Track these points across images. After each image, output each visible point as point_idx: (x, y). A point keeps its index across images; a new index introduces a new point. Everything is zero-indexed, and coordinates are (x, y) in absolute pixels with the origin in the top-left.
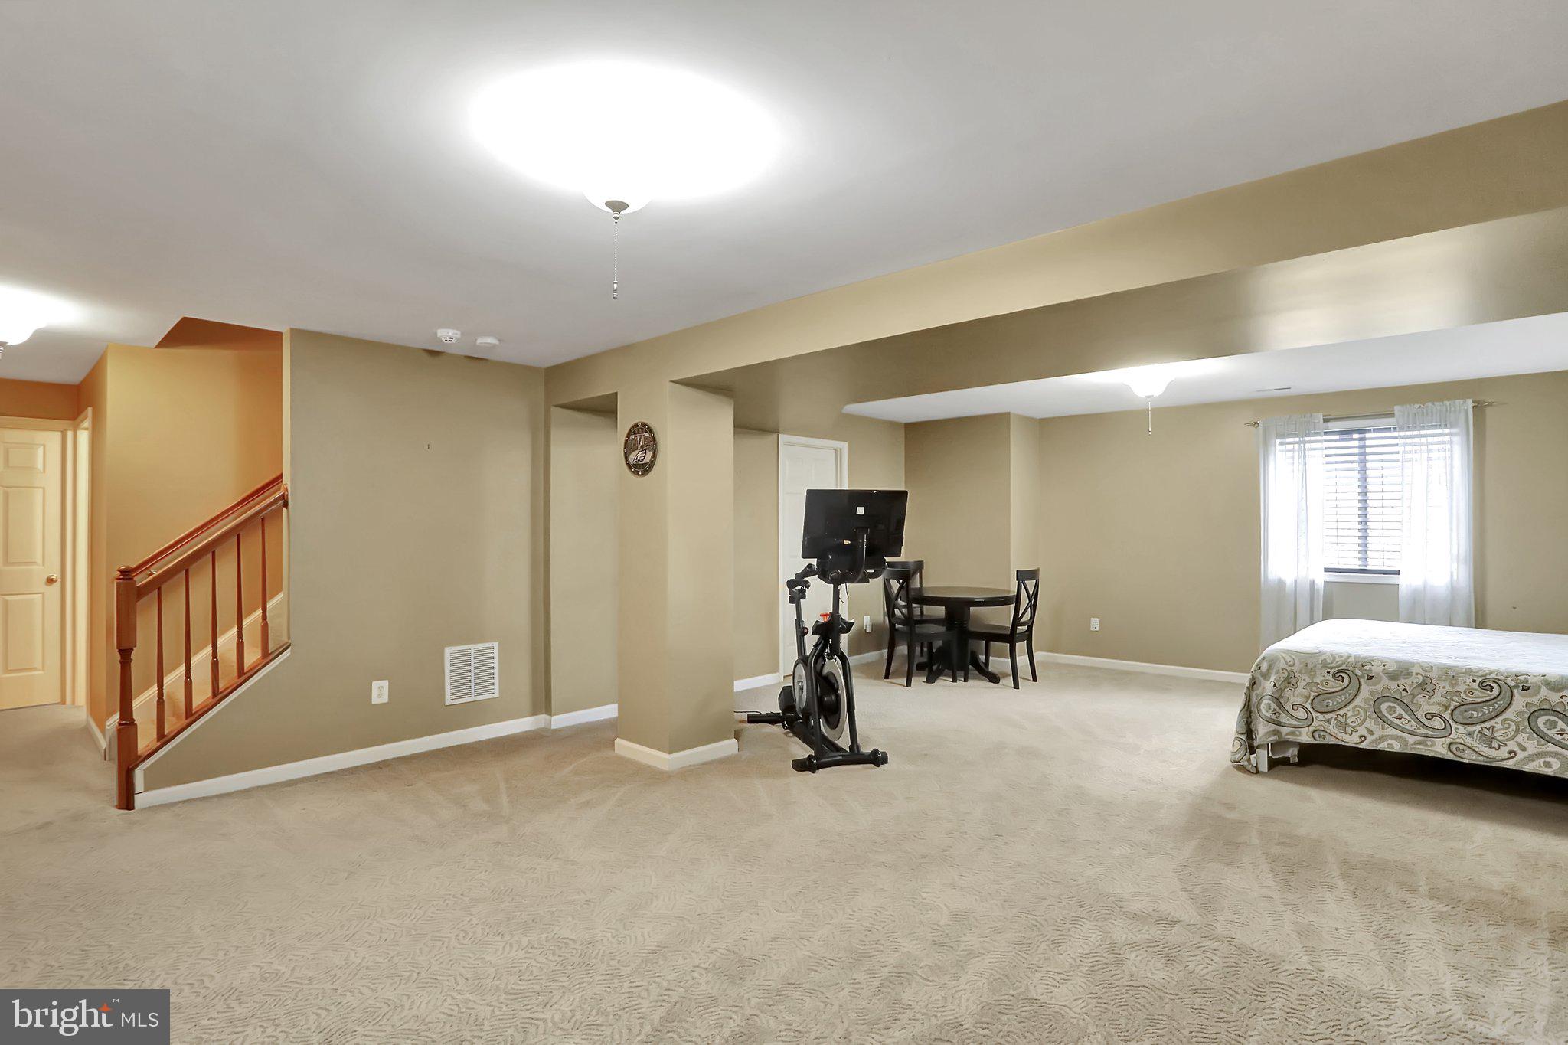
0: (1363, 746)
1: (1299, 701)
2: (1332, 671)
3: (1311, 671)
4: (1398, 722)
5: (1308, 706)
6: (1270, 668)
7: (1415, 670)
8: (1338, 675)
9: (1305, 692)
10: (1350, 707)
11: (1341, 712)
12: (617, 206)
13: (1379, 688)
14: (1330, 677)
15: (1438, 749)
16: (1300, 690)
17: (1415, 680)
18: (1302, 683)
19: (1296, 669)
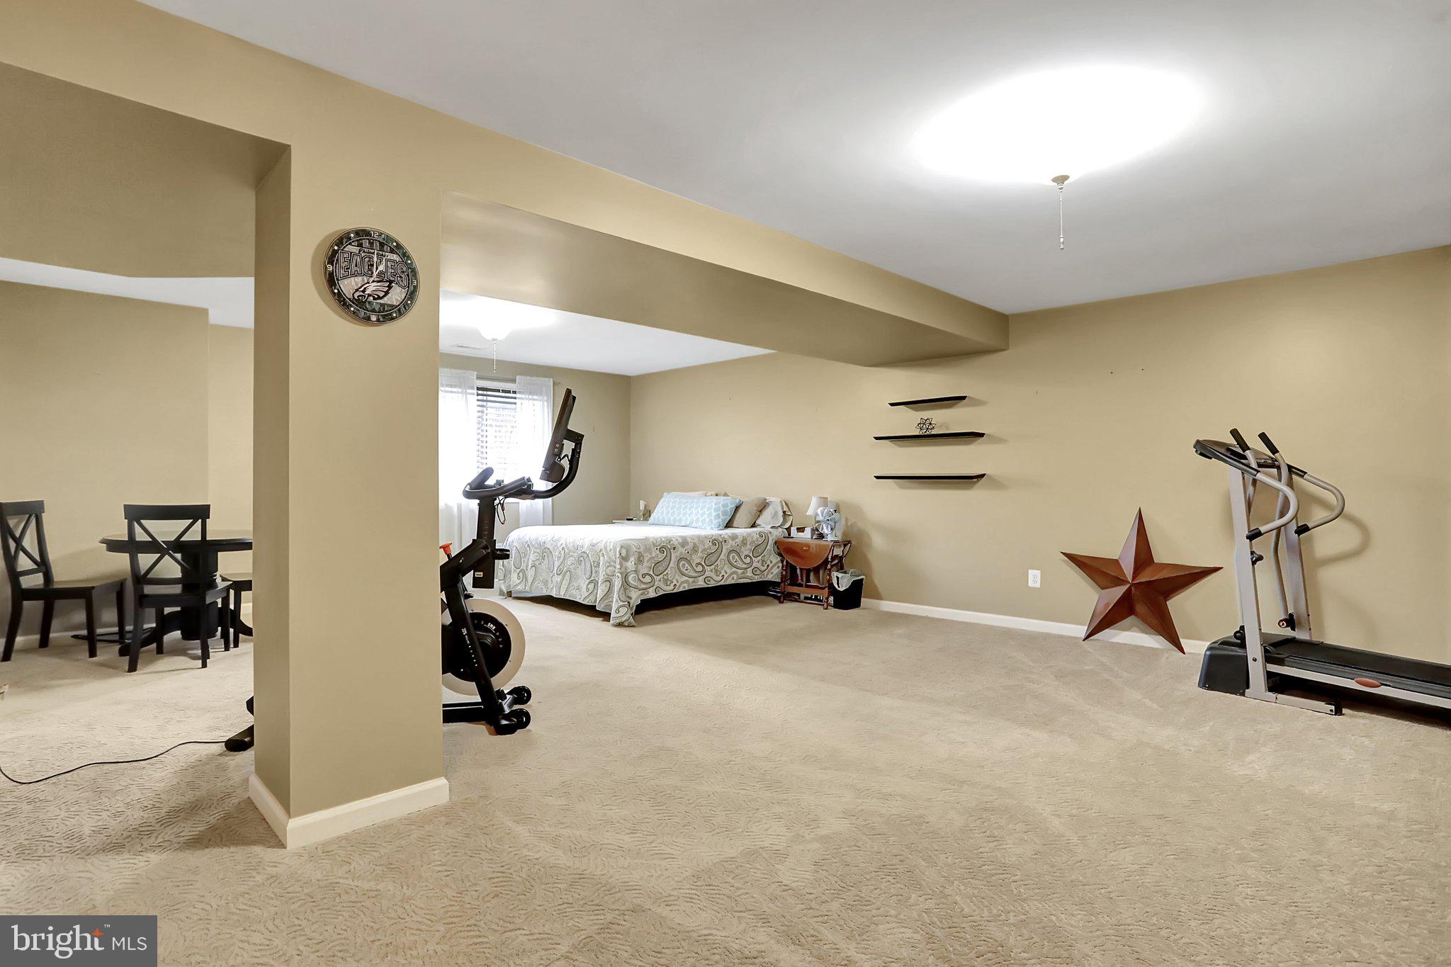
0: (675, 591)
1: (646, 571)
2: (658, 548)
3: (648, 550)
4: (686, 572)
5: (651, 573)
6: (627, 552)
7: (689, 540)
8: (662, 549)
9: (649, 564)
10: (669, 569)
11: (665, 573)
12: (1061, 179)
13: (678, 554)
14: (658, 552)
15: (701, 584)
16: (645, 564)
17: (691, 545)
18: (646, 559)
19: (641, 550)
